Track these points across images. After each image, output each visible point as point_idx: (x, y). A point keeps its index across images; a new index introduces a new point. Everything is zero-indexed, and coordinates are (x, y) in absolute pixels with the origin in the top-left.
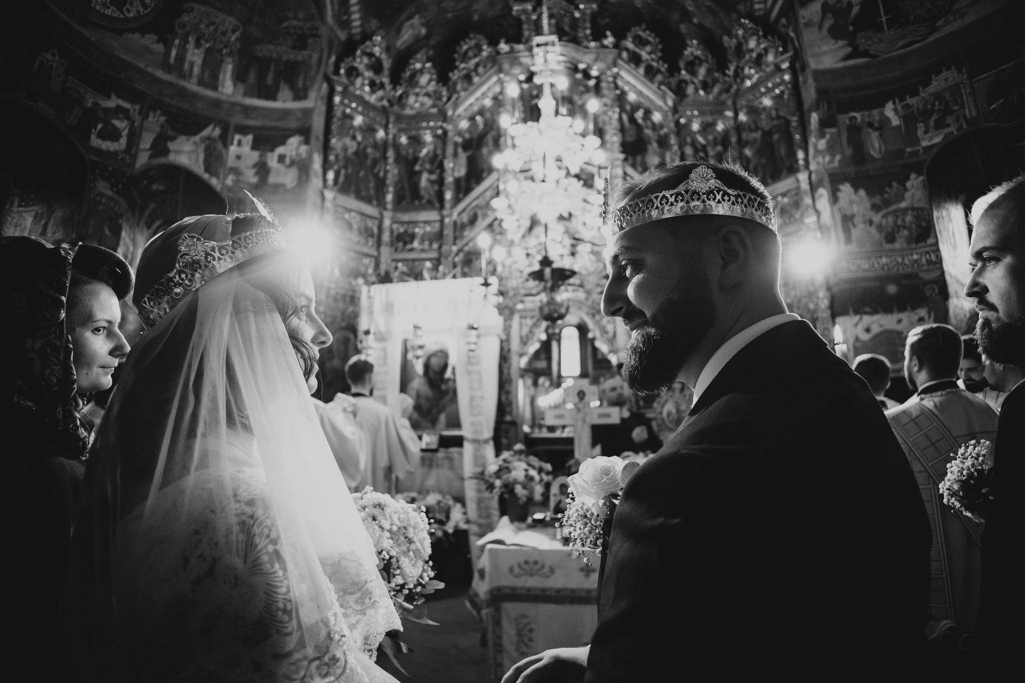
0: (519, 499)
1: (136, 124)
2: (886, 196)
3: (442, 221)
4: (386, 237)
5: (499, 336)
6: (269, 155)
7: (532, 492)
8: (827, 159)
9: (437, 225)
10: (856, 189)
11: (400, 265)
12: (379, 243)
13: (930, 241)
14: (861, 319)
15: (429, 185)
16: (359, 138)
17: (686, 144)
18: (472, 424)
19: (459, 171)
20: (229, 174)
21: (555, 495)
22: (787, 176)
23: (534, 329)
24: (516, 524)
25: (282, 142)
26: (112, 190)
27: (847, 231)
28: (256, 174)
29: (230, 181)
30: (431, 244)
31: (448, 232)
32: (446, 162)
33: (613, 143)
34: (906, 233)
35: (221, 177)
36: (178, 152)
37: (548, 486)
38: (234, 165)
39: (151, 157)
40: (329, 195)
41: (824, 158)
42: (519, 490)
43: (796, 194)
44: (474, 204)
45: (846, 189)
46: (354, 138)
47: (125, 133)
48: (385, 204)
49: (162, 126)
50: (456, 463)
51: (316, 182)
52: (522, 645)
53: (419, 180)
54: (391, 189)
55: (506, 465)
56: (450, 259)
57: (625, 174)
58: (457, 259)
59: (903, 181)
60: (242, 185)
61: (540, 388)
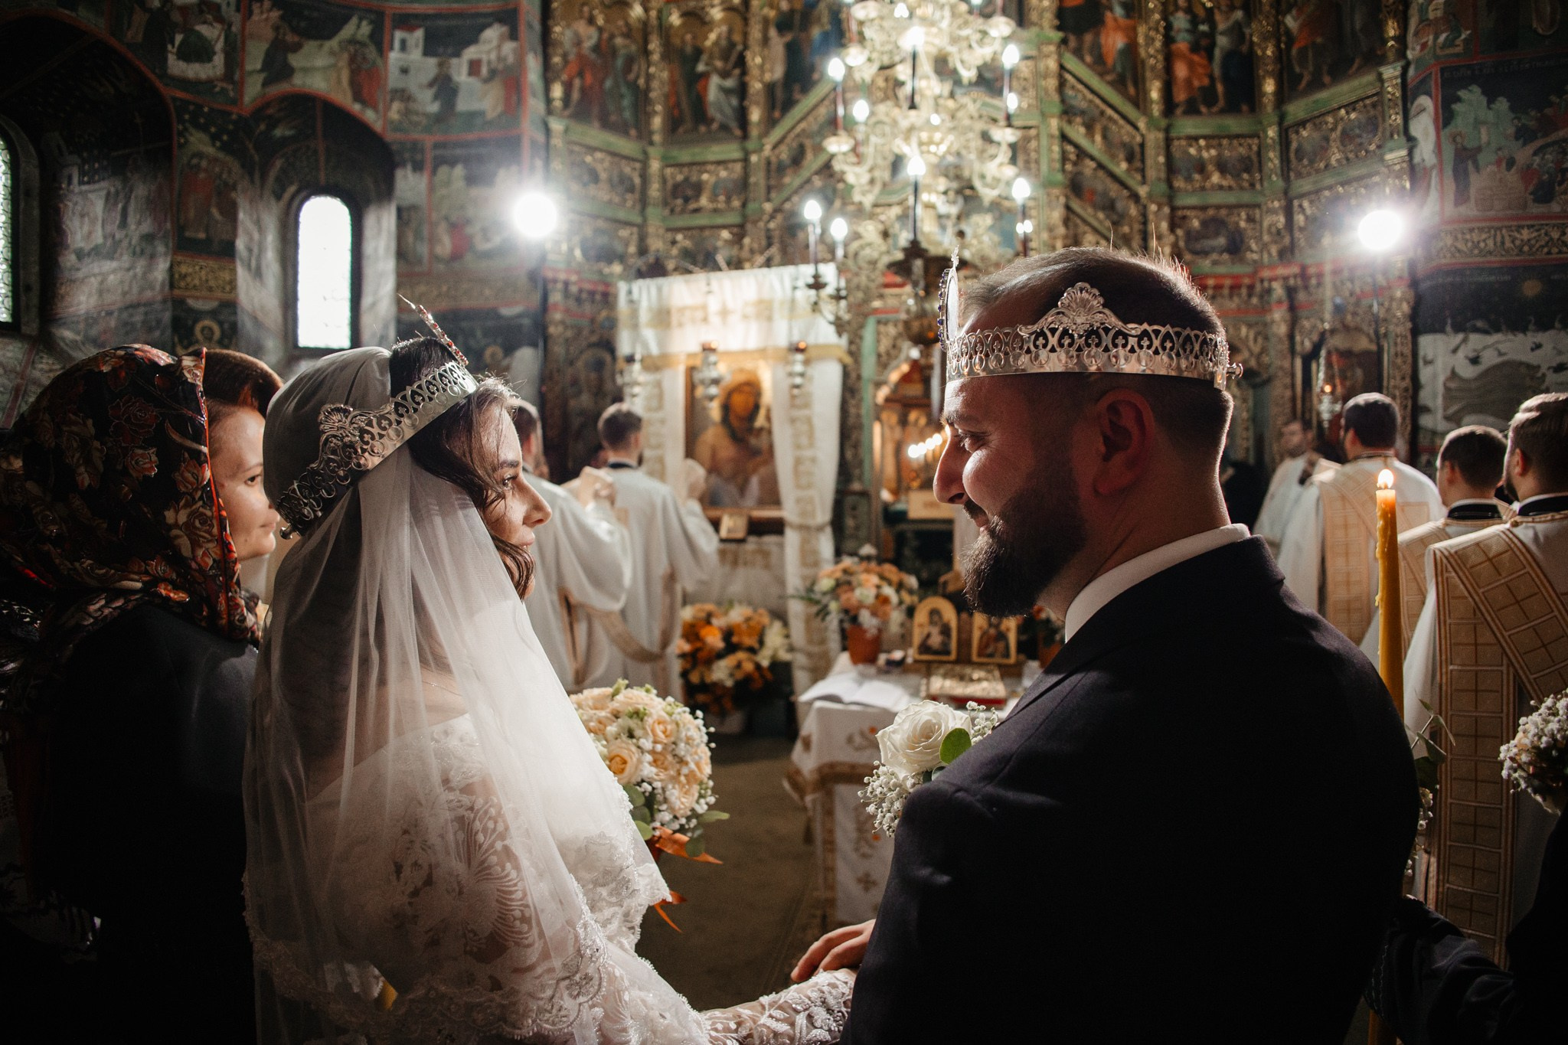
0: (865, 631)
1: (234, 29)
3: (746, 160)
4: (655, 191)
5: (840, 361)
6: (454, 61)
7: (885, 622)
9: (738, 167)
10: (1490, 96)
11: (679, 237)
12: (644, 202)
14: (1465, 341)
15: (722, 97)
16: (600, 21)
17: (1177, 8)
18: (798, 501)
19: (772, 71)
20: (392, 100)
21: (921, 625)
23: (899, 343)
24: (861, 667)
25: (473, 40)
26: (214, 145)
27: (1461, 175)
28: (436, 97)
29: (395, 111)
30: (728, 200)
31: (758, 178)
32: (748, 55)
33: (1044, 10)
35: (381, 106)
36: (306, 70)
37: (911, 612)
38: (400, 85)
39: (265, 84)
40: (557, 125)
42: (867, 619)
43: (1374, 105)
44: (798, 130)
46: (591, 21)
47: (219, 46)
48: (651, 133)
49: (276, 28)
50: (774, 560)
51: (535, 105)
52: (863, 843)
53: (705, 88)
54: (659, 108)
55: (847, 578)
56: (761, 224)
57: (1062, 67)
58: (772, 225)
60: (415, 118)
61: (911, 429)
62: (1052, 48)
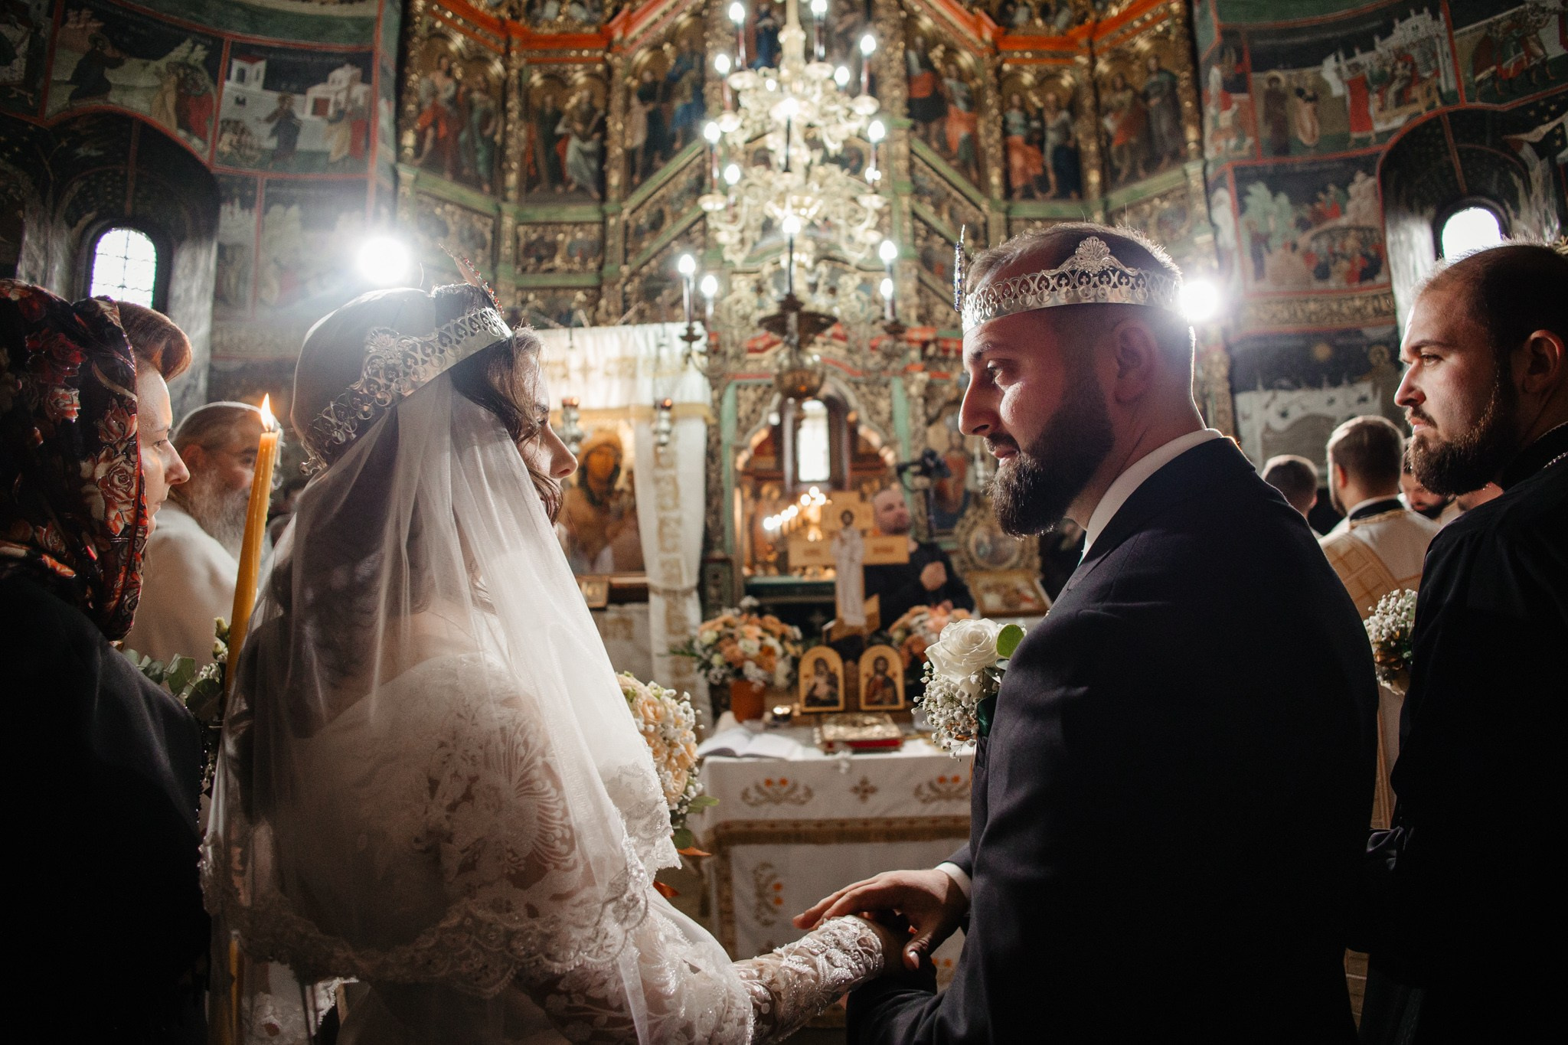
0: (751, 684)
1: (43, 33)
2: (1318, 206)
3: (604, 223)
4: (507, 247)
5: (705, 419)
6: (298, 98)
7: (771, 674)
8: (1233, 142)
9: (596, 228)
10: (1274, 191)
11: (531, 297)
12: (495, 258)
13: (1380, 279)
14: (1274, 398)
15: (581, 160)
16: (459, 74)
17: (1012, 106)
18: (663, 564)
19: (633, 138)
20: (223, 131)
21: (807, 676)
22: (1169, 166)
23: (759, 407)
24: (747, 723)
25: (322, 78)
27: (1257, 257)
28: (274, 133)
29: (224, 146)
30: (584, 261)
31: (615, 241)
32: (610, 121)
33: (894, 99)
34: (1345, 265)
35: (210, 137)
36: (126, 89)
37: (795, 662)
38: (233, 116)
39: (73, 97)
40: (407, 174)
41: (1227, 140)
42: (751, 671)
43: (1182, 197)
44: (658, 195)
45: (1259, 192)
46: (449, 73)
47: (22, 49)
48: (505, 190)
49: (94, 40)
50: (636, 629)
51: (385, 151)
52: (765, 910)
53: (565, 149)
54: (515, 165)
55: (730, 631)
56: (618, 287)
57: (912, 152)
58: (628, 288)
59: (1344, 184)
60: (248, 152)
61: (764, 502)
62: (903, 133)
